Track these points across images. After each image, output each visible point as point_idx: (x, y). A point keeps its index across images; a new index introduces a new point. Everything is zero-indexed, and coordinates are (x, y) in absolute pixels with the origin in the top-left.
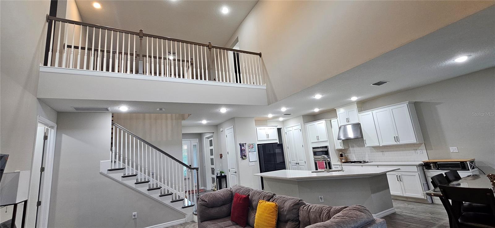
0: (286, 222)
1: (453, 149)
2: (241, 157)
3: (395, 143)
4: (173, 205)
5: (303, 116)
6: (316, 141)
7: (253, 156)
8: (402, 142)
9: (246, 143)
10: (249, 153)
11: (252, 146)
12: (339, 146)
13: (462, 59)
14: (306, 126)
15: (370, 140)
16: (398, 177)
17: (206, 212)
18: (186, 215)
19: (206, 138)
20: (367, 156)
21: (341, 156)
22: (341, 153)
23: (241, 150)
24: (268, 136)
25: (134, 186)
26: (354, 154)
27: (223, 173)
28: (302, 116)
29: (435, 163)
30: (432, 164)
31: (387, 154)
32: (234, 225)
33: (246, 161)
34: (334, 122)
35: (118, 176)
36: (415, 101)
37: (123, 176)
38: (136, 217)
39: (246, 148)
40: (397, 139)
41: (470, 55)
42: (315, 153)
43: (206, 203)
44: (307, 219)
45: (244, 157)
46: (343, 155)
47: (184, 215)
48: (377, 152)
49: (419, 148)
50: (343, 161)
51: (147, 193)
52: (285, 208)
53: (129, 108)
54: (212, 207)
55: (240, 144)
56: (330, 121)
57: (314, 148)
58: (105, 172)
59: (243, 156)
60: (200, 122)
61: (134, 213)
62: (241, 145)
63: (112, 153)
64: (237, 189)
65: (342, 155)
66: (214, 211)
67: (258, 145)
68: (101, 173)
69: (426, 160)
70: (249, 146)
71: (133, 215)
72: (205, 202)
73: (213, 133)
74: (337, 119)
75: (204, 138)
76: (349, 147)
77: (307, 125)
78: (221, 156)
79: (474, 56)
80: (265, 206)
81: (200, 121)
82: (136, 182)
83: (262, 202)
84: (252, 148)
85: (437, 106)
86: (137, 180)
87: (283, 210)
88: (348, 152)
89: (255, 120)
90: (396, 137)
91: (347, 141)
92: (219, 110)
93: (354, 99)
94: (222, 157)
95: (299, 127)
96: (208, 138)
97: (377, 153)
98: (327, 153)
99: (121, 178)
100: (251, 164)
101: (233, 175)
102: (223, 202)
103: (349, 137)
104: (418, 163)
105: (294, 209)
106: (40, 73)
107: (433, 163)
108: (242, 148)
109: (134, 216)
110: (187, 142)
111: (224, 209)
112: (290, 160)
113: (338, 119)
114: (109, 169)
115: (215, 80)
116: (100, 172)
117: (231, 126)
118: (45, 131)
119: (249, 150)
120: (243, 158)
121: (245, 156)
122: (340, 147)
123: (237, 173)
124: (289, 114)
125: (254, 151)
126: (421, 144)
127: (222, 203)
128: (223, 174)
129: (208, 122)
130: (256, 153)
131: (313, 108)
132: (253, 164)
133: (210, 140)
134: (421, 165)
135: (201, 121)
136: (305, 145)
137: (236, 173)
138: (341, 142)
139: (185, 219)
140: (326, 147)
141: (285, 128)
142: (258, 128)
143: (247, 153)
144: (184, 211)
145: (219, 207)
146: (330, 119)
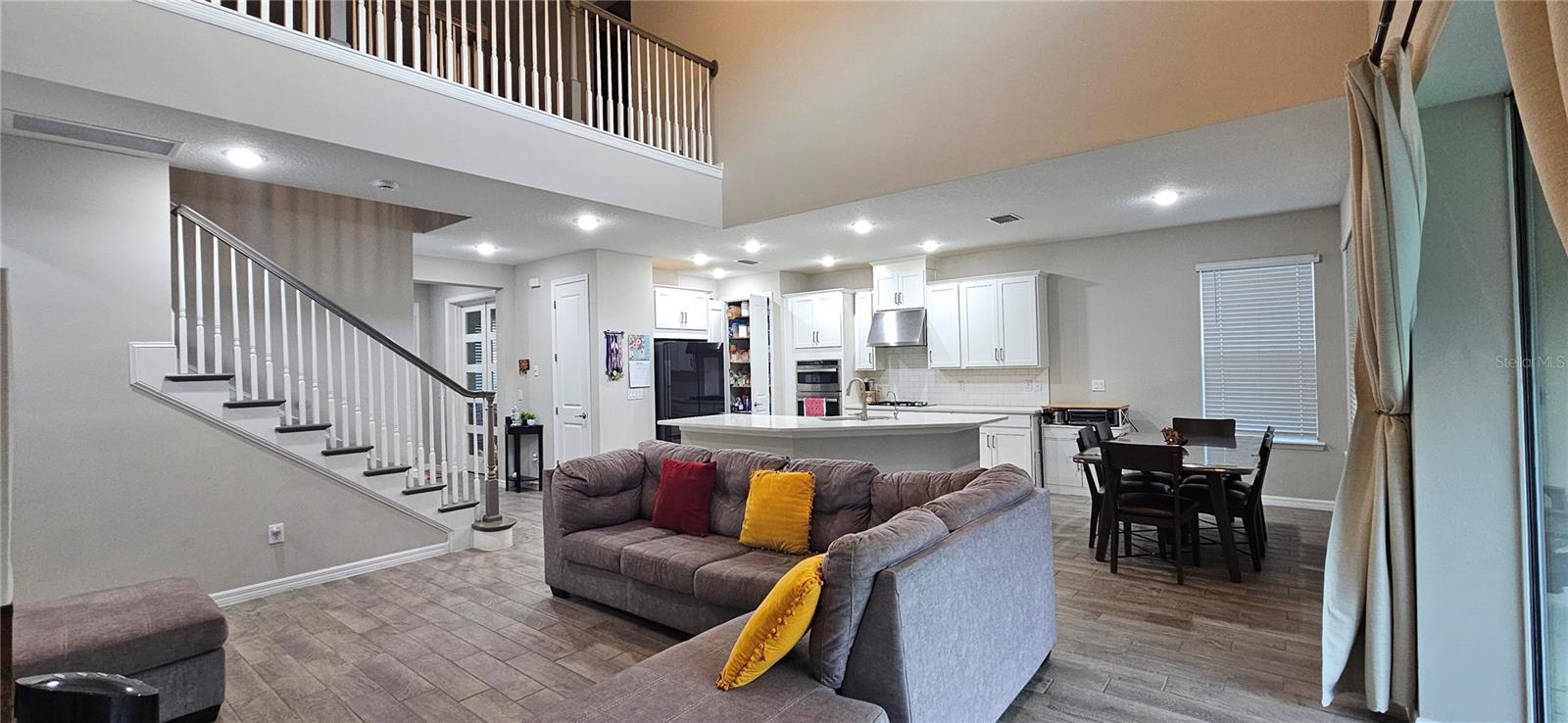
0: (834, 512)
1: (1097, 384)
2: (607, 373)
3: (994, 364)
4: (408, 502)
5: (784, 271)
6: (810, 344)
7: (641, 372)
8: (1009, 362)
9: (622, 333)
10: (631, 362)
11: (638, 342)
12: (865, 360)
13: (1166, 198)
14: (787, 302)
15: (943, 351)
16: (990, 438)
17: (583, 506)
18: (449, 533)
19: (455, 304)
20: (926, 390)
21: (866, 386)
22: (866, 381)
23: (609, 353)
24: (684, 316)
25: (274, 439)
26: (897, 383)
27: (532, 418)
28: (778, 273)
29: (1063, 410)
30: (1056, 413)
31: (969, 387)
32: (669, 535)
34: (863, 297)
35: (207, 398)
36: (1049, 272)
37: (228, 401)
38: (282, 538)
39: (623, 345)
40: (999, 354)
41: (1183, 193)
42: (801, 378)
43: (583, 483)
44: (896, 498)
46: (871, 385)
47: (443, 533)
48: (951, 382)
49: (1037, 379)
50: (869, 400)
51: (323, 462)
52: (834, 483)
53: (267, 159)
54: (598, 495)
55: (605, 333)
56: (851, 296)
57: (800, 363)
58: (157, 384)
59: (613, 370)
60: (472, 248)
61: (274, 527)
62: (610, 337)
63: (177, 317)
64: (663, 450)
65: (868, 384)
66: (601, 506)
67: (656, 340)
68: (137, 388)
69: (1046, 404)
70: (630, 341)
71: (270, 533)
72: (580, 482)
73: (500, 289)
74: (870, 293)
75: (447, 304)
76: (886, 366)
77: (790, 299)
78: (525, 366)
79: (1190, 194)
80: (778, 482)
81: (471, 243)
82: (279, 426)
83: (765, 474)
84: (640, 347)
85: (1088, 289)
86: (283, 419)
87: (828, 487)
88: (882, 378)
89: (654, 268)
90: (999, 349)
91: (882, 350)
92: (575, 219)
93: (931, 246)
94: (528, 369)
96: (461, 305)
97: (948, 385)
98: (834, 378)
99: (221, 409)
100: (632, 393)
101: (568, 426)
102: (623, 482)
103: (886, 341)
104: (1033, 410)
105: (860, 482)
107: (1059, 410)
108: (613, 345)
109: (276, 534)
111: (627, 499)
113: (875, 291)
114: (169, 375)
115: (585, 120)
116: (132, 383)
117: (582, 273)
119: (632, 353)
120: (612, 374)
121: (619, 370)
122: (868, 366)
123: (588, 419)
124: (752, 263)
125: (643, 358)
126: (1042, 369)
127: (621, 485)
128: (530, 422)
129: (500, 250)
130: (649, 365)
131: (820, 255)
132: (640, 393)
133: (469, 314)
134: (1038, 415)
135: (474, 244)
137: (584, 417)
138: (872, 351)
139: (447, 543)
140: (835, 363)
141: (721, 301)
142: (659, 291)
143: (624, 363)
144: (445, 519)
145: (614, 495)
146: (852, 291)
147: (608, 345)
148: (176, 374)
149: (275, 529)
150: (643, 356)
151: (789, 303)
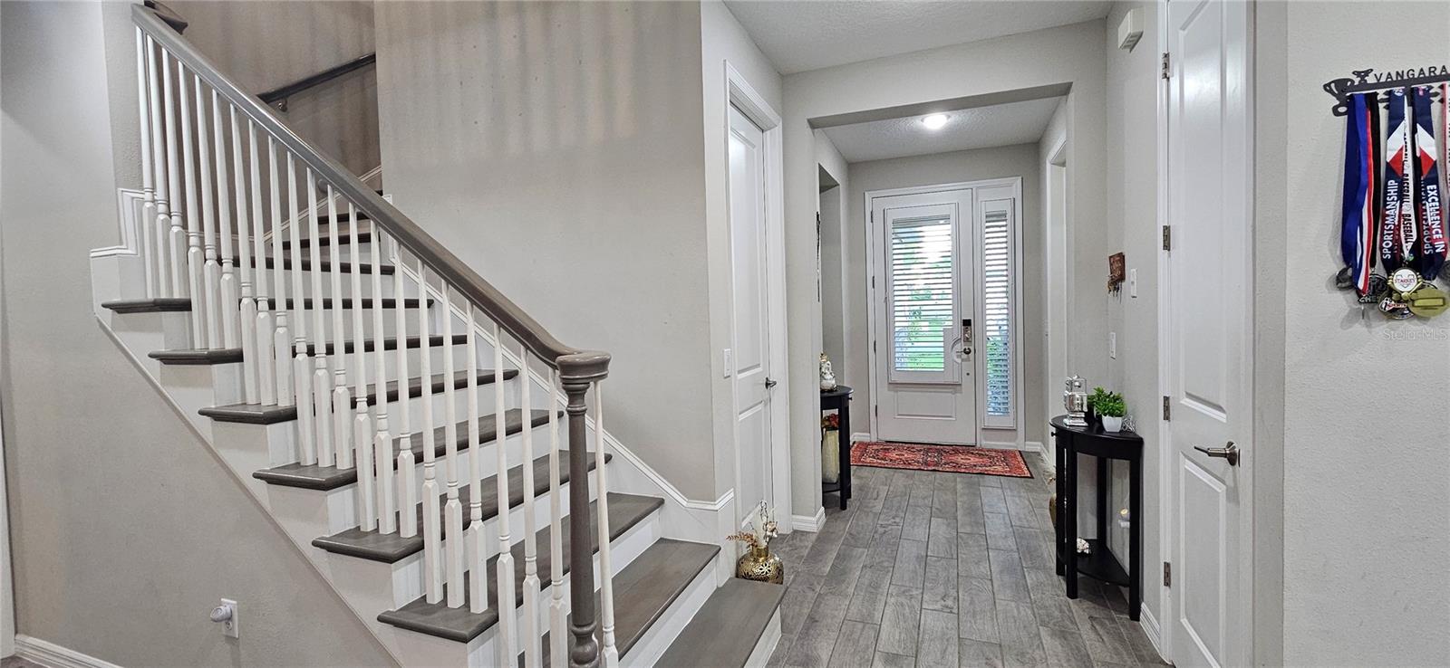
2: (1345, 281)
23: (1365, 175)
38: (236, 631)
45: (1405, 280)
61: (228, 605)
62: (1364, 103)
73: (1068, 89)
75: (1048, 167)
78: (1118, 271)
94: (1122, 277)
108: (1391, 146)
109: (229, 620)
120: (1381, 289)
128: (1109, 424)
137: (1231, 460)
147: (1360, 145)
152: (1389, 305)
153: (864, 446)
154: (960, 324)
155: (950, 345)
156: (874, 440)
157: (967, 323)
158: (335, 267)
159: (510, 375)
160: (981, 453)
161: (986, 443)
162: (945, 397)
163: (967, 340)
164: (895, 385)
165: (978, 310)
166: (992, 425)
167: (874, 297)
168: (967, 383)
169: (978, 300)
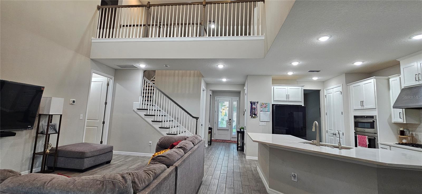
2: (250, 115)
5: (346, 74)
6: (360, 107)
7: (266, 116)
9: (258, 102)
10: (261, 112)
11: (265, 105)
14: (350, 87)
21: (402, 133)
22: (402, 129)
23: (252, 108)
25: (151, 123)
33: (256, 120)
34: (394, 80)
35: (142, 113)
37: (145, 114)
39: (258, 106)
42: (357, 125)
45: (254, 116)
46: (407, 133)
50: (405, 142)
51: (159, 129)
55: (250, 102)
56: (387, 80)
57: (355, 117)
58: (136, 110)
59: (253, 114)
61: (150, 142)
62: (252, 103)
67: (273, 105)
68: (133, 110)
70: (261, 105)
73: (241, 91)
74: (398, 78)
77: (351, 86)
81: (220, 78)
84: (265, 107)
86: (154, 119)
88: (418, 129)
89: (272, 80)
92: (217, 66)
95: (340, 89)
98: (372, 125)
99: (144, 116)
100: (261, 124)
106: (92, 43)
108: (253, 106)
109: (150, 144)
110: (228, 99)
112: (328, 129)
113: (402, 76)
114: (137, 108)
118: (108, 81)
119: (261, 109)
120: (252, 116)
121: (256, 115)
122: (401, 121)
125: (267, 111)
128: (242, 130)
130: (270, 114)
132: (265, 124)
136: (345, 112)
138: (401, 112)
140: (372, 117)
141: (325, 90)
142: (275, 87)
143: (258, 112)
146: (387, 78)
147: (251, 106)
148: (139, 108)
149: (150, 143)
150: (267, 110)
151: (351, 88)
152: (253, 117)
153: (213, 140)
154: (229, 119)
155: (227, 123)
156: (214, 139)
157: (230, 119)
158: (146, 104)
159: (172, 121)
160: (231, 141)
161: (232, 140)
162: (226, 132)
163: (230, 122)
164: (218, 129)
165: (232, 117)
166: (233, 137)
167: (216, 114)
168: (230, 130)
169: (232, 115)
